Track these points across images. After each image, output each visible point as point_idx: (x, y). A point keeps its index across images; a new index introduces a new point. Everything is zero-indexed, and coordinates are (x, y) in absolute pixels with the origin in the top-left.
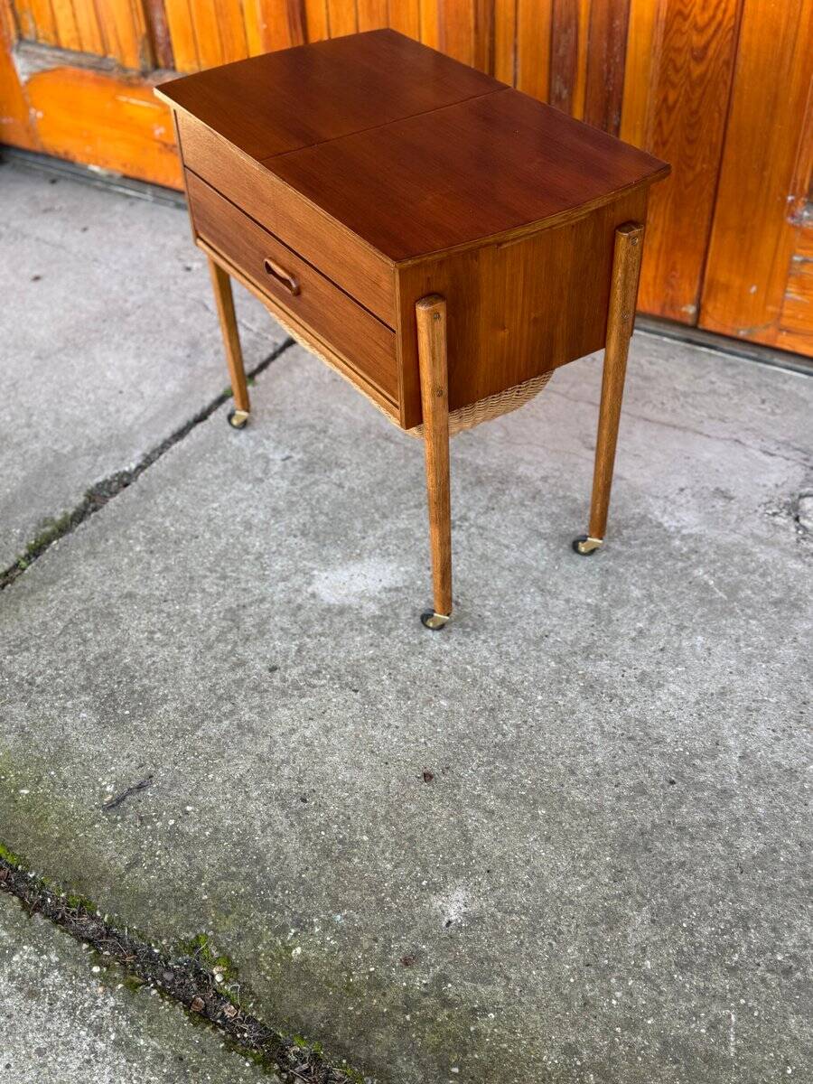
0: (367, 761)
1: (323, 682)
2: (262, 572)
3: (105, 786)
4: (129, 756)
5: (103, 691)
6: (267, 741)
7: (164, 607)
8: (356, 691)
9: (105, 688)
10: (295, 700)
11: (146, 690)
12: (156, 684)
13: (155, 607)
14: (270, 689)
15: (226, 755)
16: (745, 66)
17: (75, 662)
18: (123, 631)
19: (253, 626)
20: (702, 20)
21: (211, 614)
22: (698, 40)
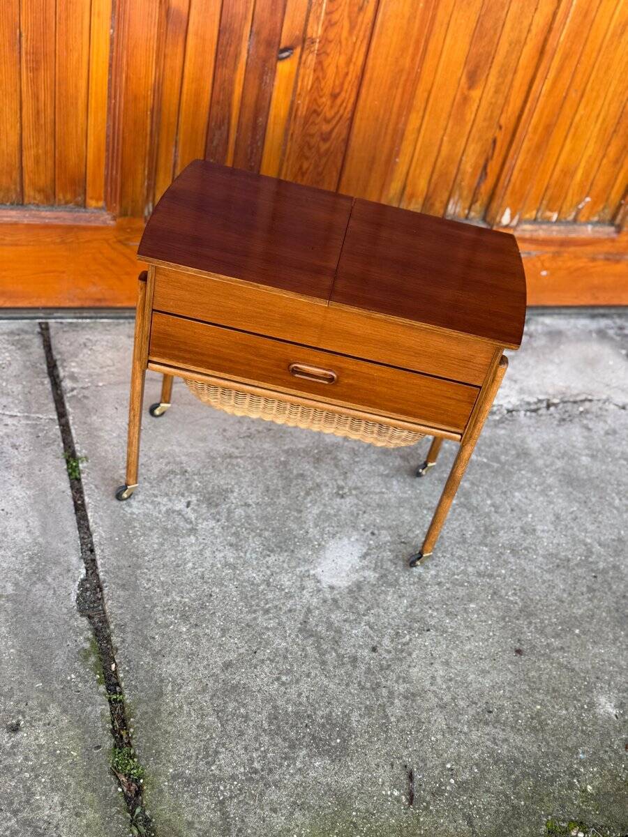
0: (486, 665)
1: (408, 637)
2: (283, 593)
3: (392, 794)
4: (378, 765)
5: (306, 739)
6: (430, 695)
7: (260, 656)
8: (428, 630)
9: (304, 737)
10: (409, 659)
11: (328, 717)
12: (328, 709)
13: (254, 661)
14: (390, 663)
15: (423, 720)
16: (355, 142)
17: (260, 735)
18: (259, 691)
19: (327, 631)
20: (329, 115)
21: (293, 640)
22: (326, 128)
